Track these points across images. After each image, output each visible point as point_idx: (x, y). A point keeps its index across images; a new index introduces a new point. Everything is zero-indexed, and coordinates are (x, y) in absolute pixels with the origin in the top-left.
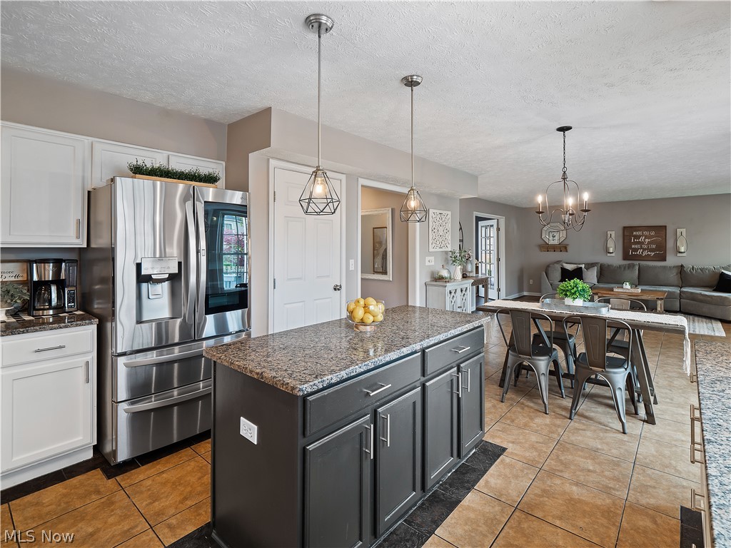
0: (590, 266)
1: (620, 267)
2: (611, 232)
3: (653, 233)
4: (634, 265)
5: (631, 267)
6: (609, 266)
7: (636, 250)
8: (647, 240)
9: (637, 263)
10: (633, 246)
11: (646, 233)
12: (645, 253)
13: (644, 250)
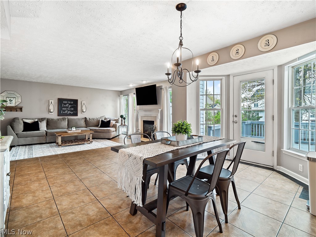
0: (42, 120)
1: (58, 119)
2: (51, 101)
3: (72, 103)
4: (65, 119)
5: (64, 119)
6: (52, 119)
7: (64, 111)
8: (70, 106)
9: (66, 117)
10: (63, 109)
11: (69, 102)
12: (69, 112)
13: (68, 111)
